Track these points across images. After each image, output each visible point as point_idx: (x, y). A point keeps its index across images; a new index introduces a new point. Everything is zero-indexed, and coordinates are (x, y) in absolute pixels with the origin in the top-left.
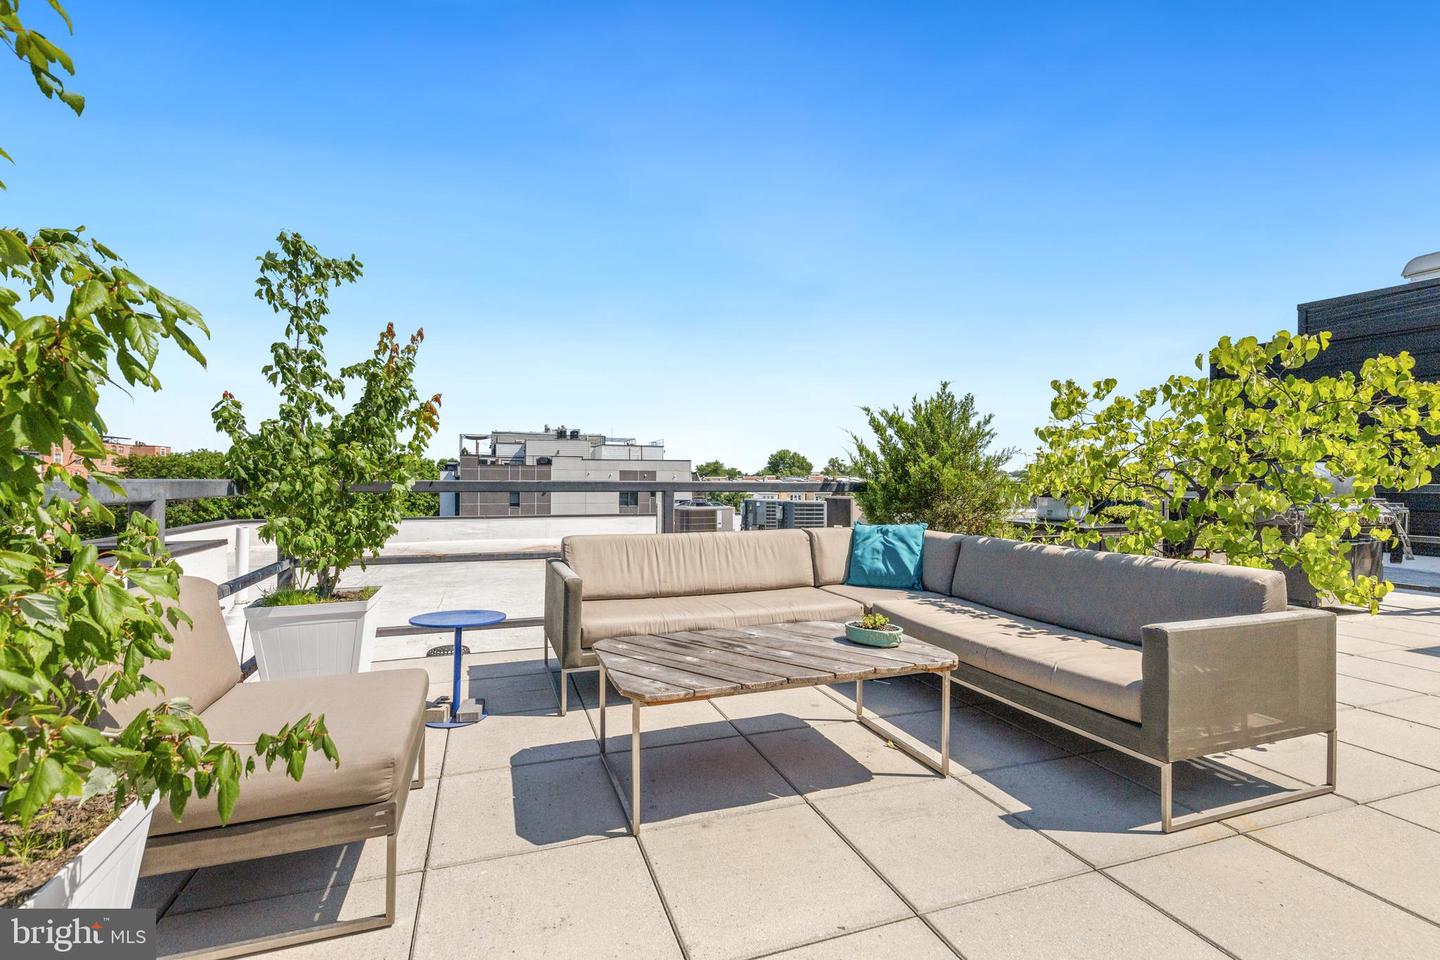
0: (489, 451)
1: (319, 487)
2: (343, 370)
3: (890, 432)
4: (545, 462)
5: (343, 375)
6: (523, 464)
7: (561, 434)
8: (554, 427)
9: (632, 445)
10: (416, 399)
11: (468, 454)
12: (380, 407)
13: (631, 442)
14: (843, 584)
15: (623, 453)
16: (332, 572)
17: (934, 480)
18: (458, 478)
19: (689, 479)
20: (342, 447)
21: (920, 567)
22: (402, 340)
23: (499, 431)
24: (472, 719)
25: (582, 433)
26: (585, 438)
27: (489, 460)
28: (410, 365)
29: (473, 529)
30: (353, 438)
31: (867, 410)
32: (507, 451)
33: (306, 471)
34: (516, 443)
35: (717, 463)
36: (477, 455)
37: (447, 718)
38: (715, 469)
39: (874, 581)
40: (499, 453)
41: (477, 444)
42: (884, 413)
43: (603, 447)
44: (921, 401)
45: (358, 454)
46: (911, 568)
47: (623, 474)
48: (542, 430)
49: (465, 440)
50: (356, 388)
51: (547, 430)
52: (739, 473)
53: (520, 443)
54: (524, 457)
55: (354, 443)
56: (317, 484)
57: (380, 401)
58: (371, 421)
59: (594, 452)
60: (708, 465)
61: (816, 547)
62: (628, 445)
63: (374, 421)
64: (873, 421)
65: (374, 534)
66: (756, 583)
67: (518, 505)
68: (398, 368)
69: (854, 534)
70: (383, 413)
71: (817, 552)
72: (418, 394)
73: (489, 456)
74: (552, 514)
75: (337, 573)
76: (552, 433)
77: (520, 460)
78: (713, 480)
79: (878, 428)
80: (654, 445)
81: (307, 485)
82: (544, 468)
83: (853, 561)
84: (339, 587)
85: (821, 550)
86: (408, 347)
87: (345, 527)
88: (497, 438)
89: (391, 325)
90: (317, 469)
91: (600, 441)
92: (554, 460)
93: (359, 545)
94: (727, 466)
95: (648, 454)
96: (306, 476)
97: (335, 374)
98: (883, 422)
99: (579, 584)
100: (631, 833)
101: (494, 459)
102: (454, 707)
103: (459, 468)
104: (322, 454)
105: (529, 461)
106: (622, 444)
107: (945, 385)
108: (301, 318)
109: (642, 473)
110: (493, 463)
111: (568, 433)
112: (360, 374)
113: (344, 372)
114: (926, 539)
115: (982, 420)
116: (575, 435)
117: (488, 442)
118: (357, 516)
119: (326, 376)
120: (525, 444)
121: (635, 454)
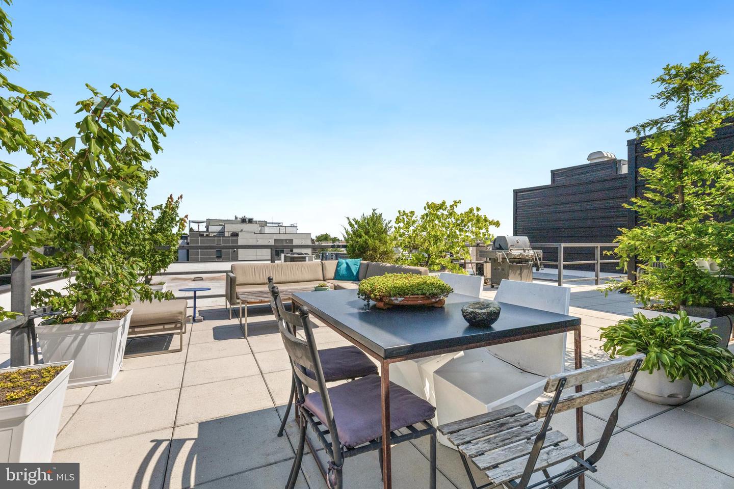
0: (205, 229)
1: (148, 248)
2: (152, 208)
3: (356, 226)
4: (235, 235)
5: (153, 210)
6: (223, 236)
7: (244, 220)
8: (240, 216)
9: (281, 226)
10: (178, 216)
11: (193, 231)
12: (167, 221)
13: (280, 225)
14: (333, 279)
15: (276, 230)
16: (149, 277)
17: (367, 244)
18: (188, 244)
19: (310, 243)
20: (154, 235)
21: (358, 273)
22: (175, 199)
23: (210, 218)
24: (200, 321)
25: (254, 220)
26: (256, 222)
27: (205, 234)
28: (177, 207)
29: (198, 267)
30: (158, 232)
31: (348, 218)
32: (214, 229)
33: (143, 243)
34: (220, 225)
35: (326, 234)
36: (199, 232)
37: (191, 321)
38: (325, 238)
39: (343, 278)
40: (210, 230)
41: (198, 225)
42: (354, 220)
43: (266, 227)
44: (365, 216)
45: (159, 236)
46: (355, 274)
47: (276, 240)
48: (234, 219)
49: (191, 224)
50: (157, 214)
51: (236, 218)
52: (338, 240)
53: (222, 225)
54: (224, 232)
55: (159, 233)
56: (147, 247)
57: (167, 219)
58: (164, 226)
59: (261, 230)
60: (322, 236)
61: (324, 267)
62: (279, 226)
63: (165, 226)
64: (350, 222)
65: (164, 264)
66: (301, 280)
67: (221, 257)
68: (173, 208)
69: (338, 262)
70: (168, 223)
71: (324, 269)
72: (179, 215)
73: (205, 232)
74: (239, 259)
75: (151, 277)
76: (239, 220)
77: (221, 234)
78: (324, 243)
79: (351, 225)
80: (292, 226)
81: (144, 247)
82: (234, 238)
83: (337, 272)
84: (152, 282)
85: (325, 268)
86: (177, 201)
87: (154, 261)
88: (209, 222)
89: (171, 195)
90: (146, 242)
91: (264, 224)
92: (240, 234)
93: (159, 267)
94: (332, 236)
95: (289, 230)
96: (143, 245)
97: (150, 209)
98: (353, 222)
99: (235, 278)
100: (245, 338)
101: (208, 234)
102: (194, 318)
103: (189, 238)
104: (148, 237)
105: (227, 234)
106: (276, 225)
107: (374, 210)
108: (138, 191)
109: (286, 240)
110: (207, 235)
111: (247, 220)
112: (158, 209)
113: (153, 208)
114: (361, 264)
115: (387, 222)
116: (251, 221)
117: (205, 224)
118: (159, 258)
119: (147, 210)
120: (224, 225)
121: (282, 230)
